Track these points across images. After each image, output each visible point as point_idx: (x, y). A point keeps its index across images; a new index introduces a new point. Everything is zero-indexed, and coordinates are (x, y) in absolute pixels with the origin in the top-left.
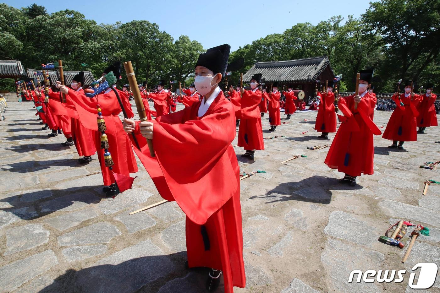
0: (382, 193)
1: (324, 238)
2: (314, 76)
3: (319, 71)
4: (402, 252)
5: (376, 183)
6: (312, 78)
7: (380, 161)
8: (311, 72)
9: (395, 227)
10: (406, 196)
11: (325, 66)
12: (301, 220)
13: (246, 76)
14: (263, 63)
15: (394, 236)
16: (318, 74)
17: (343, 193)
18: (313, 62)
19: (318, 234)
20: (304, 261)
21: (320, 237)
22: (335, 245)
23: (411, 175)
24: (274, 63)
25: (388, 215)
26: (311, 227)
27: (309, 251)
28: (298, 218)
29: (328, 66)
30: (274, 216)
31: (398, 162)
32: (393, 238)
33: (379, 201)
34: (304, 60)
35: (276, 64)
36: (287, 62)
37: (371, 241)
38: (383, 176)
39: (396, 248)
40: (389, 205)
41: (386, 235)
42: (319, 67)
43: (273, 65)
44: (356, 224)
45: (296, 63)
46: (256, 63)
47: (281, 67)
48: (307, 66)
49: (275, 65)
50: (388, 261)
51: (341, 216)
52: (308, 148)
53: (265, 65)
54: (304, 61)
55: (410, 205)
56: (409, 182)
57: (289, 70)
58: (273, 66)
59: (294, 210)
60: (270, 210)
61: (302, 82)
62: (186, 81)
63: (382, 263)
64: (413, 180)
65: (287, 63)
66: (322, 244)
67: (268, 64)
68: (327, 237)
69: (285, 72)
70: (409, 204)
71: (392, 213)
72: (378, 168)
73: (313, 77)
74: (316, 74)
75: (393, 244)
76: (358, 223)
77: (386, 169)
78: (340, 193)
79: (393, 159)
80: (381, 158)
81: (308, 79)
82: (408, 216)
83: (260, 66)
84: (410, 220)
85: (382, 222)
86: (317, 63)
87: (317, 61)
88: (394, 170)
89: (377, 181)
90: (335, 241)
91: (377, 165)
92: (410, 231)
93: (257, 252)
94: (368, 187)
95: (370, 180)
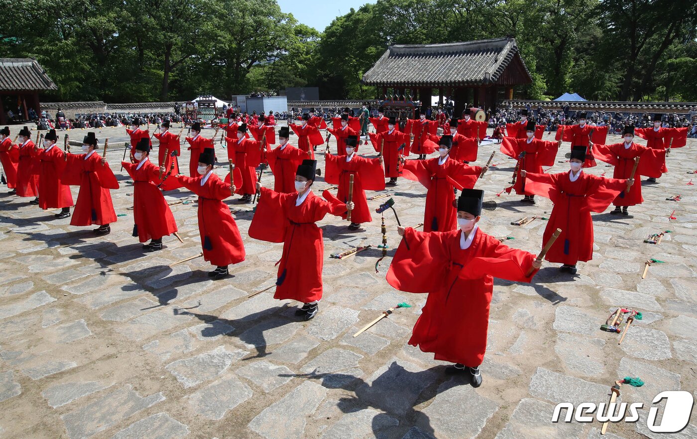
0: (603, 281)
1: (554, 333)
2: (495, 73)
3: (502, 63)
4: (618, 336)
5: (597, 268)
6: (492, 78)
7: (601, 238)
8: (490, 65)
9: (614, 315)
10: (626, 281)
11: (511, 55)
12: (529, 319)
13: (374, 72)
14: (404, 47)
15: (613, 324)
16: (501, 70)
17: (565, 285)
18: (491, 47)
19: (548, 331)
20: (541, 354)
21: (550, 333)
22: (564, 338)
23: (634, 254)
24: (424, 47)
25: (608, 304)
26: (540, 325)
27: (544, 346)
28: (525, 318)
29: (516, 55)
30: (502, 319)
31: (620, 237)
32: (612, 326)
33: (600, 290)
34: (475, 43)
35: (427, 49)
36: (446, 46)
37: (594, 330)
38: (604, 258)
39: (614, 333)
40: (609, 294)
41: (607, 323)
42: (501, 58)
43: (422, 51)
44: (580, 317)
45: (462, 48)
46: (391, 47)
47: (436, 54)
48: (482, 55)
49: (425, 51)
50: (608, 345)
51: (565, 311)
52: (512, 224)
53: (408, 50)
54: (475, 45)
55: (628, 292)
56: (630, 264)
57: (451, 61)
58: (422, 53)
59: (520, 310)
60: (495, 313)
61: (475, 84)
62: (248, 75)
63: (604, 347)
64: (635, 260)
65: (446, 48)
66: (553, 339)
67: (413, 49)
68: (557, 331)
69: (444, 65)
70: (628, 290)
71: (612, 302)
72: (598, 248)
73: (493, 75)
74: (497, 71)
75: (612, 331)
76: (582, 316)
77: (608, 249)
78: (561, 285)
79: (615, 232)
80: (602, 231)
81: (485, 79)
82: (626, 303)
83: (399, 53)
84: (627, 307)
85: (603, 312)
86: (497, 49)
87: (496, 46)
88: (616, 248)
89: (598, 266)
90: (564, 334)
91: (597, 243)
92: (626, 317)
93: (500, 353)
94: (589, 275)
95: (590, 265)
